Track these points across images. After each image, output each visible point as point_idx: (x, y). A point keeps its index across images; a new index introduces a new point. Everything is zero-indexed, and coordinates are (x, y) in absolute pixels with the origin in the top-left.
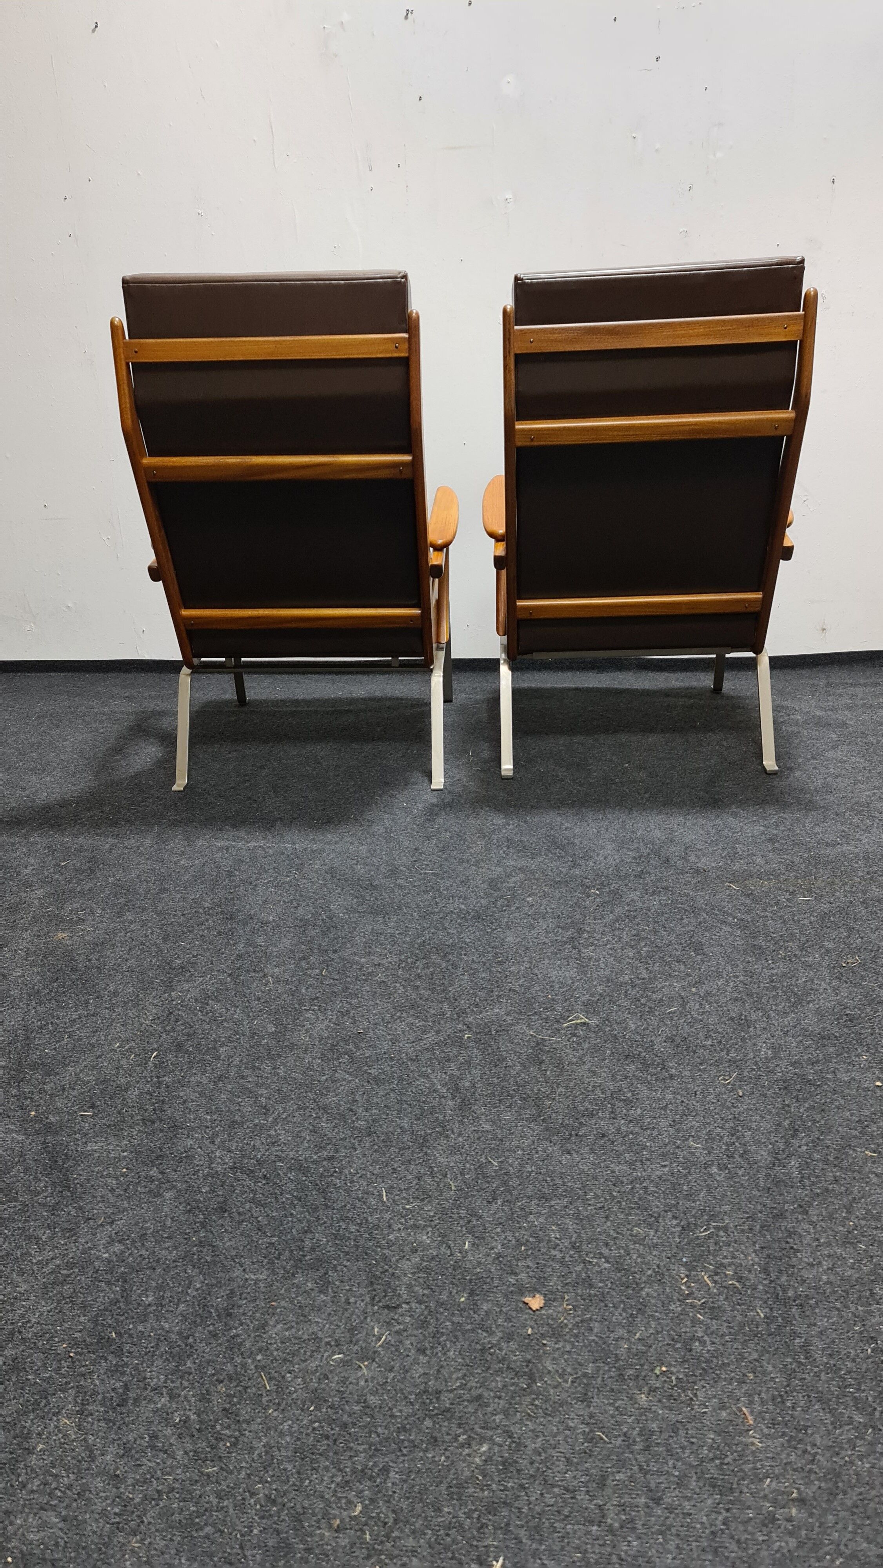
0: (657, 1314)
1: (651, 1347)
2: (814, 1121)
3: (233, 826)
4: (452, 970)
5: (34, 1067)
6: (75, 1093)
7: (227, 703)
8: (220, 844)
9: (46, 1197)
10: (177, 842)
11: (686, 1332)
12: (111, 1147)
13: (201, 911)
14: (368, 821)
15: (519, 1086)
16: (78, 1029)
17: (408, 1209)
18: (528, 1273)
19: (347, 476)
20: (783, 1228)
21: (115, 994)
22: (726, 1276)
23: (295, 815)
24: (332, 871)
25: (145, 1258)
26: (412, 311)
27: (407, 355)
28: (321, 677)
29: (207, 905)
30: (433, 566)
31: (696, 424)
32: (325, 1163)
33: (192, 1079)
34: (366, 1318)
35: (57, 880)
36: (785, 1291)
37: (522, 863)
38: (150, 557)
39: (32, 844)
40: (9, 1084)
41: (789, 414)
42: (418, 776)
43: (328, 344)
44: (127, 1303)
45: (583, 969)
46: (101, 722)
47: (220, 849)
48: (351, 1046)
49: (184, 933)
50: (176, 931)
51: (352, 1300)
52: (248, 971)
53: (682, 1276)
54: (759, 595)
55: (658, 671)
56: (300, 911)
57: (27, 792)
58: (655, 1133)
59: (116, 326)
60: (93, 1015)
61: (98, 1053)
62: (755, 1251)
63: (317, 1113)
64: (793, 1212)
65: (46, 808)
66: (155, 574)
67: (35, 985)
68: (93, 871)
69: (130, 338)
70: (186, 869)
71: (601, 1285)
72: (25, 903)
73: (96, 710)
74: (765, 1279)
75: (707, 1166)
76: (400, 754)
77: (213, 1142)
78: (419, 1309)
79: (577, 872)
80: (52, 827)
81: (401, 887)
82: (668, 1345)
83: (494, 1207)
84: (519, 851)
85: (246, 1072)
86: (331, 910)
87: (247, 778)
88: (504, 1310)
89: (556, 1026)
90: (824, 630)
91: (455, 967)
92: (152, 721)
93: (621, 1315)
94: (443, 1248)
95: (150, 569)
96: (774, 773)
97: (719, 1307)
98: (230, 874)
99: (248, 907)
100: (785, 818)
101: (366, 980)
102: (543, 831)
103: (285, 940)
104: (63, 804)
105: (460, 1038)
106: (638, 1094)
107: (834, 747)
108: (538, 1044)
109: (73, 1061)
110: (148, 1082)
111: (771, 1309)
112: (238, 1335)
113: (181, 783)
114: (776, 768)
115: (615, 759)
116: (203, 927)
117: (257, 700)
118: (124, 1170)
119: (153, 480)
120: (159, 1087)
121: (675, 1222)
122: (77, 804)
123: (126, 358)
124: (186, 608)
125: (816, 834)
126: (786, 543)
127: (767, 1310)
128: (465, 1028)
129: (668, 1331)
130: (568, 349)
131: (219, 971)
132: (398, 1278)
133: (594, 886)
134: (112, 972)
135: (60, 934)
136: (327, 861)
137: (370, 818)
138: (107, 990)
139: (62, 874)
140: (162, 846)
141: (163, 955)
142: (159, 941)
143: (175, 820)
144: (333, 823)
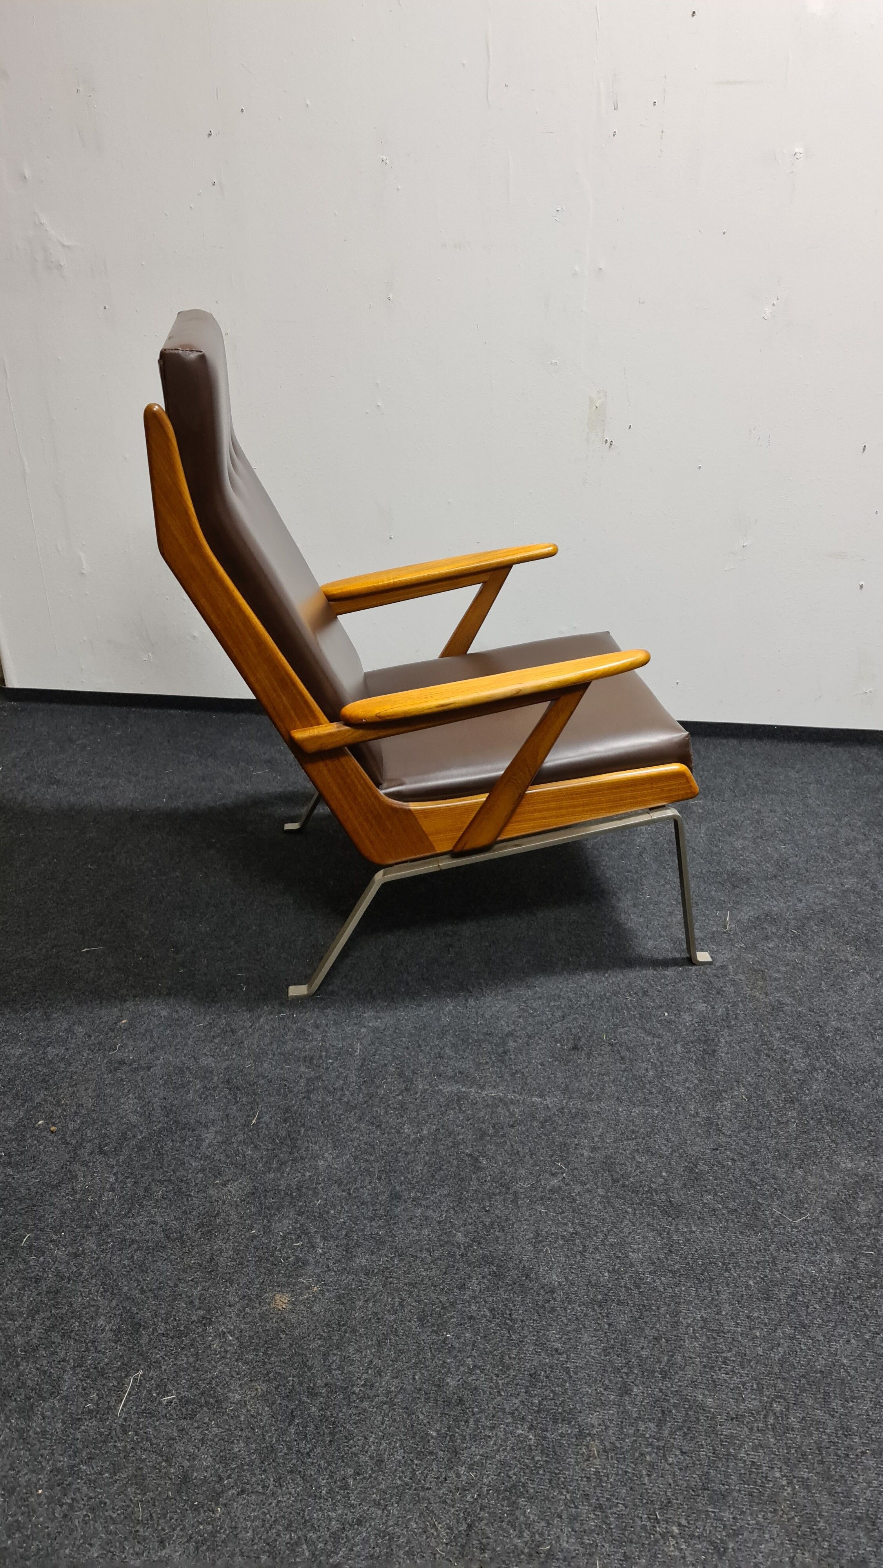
4: (846, 1441)
13: (456, 1252)
21: (380, 1464)
24: (609, 1166)
29: (460, 1238)
35: (252, 1161)
49: (445, 1308)
50: (433, 1302)
67: (265, 1429)
68: (294, 1143)
70: (415, 1145)
72: (219, 1215)
73: (236, 787)
98: (476, 1164)
131: (512, 1414)
134: (366, 1404)
135: (278, 1296)
136: (596, 1139)
137: (629, 1044)
138: (366, 1452)
139: (256, 1147)
140: (372, 1090)
141: (427, 1363)
142: (414, 1324)
143: (377, 1028)
144: (583, 1049)
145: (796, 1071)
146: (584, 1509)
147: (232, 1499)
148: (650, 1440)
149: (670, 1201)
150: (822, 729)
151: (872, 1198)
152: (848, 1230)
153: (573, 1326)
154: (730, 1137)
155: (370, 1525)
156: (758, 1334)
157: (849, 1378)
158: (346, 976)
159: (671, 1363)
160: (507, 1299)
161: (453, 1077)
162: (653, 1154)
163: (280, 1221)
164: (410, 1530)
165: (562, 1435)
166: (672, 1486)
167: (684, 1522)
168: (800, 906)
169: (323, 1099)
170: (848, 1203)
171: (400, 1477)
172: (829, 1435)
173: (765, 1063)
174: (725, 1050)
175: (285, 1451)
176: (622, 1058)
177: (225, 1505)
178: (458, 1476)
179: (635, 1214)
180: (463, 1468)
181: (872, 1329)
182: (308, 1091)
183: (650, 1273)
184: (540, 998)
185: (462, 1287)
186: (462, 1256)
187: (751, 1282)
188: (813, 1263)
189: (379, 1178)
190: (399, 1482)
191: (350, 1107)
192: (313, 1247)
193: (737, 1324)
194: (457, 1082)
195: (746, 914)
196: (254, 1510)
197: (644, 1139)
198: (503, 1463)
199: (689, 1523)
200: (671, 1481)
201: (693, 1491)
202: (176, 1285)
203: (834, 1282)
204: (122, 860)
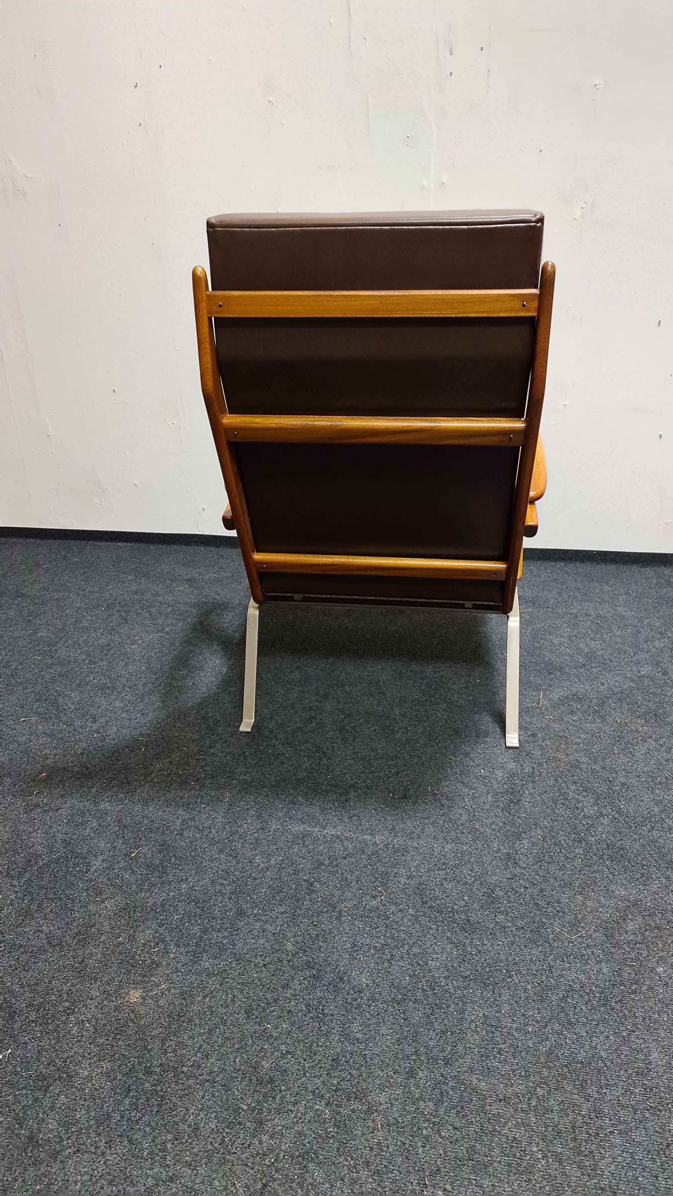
3: (306, 796)
4: (598, 1122)
8: (295, 828)
10: (249, 823)
13: (284, 958)
14: (447, 798)
21: (196, 1132)
23: (369, 782)
24: (420, 891)
26: (546, 263)
27: (535, 314)
29: (289, 946)
30: (528, 526)
35: (128, 883)
37: (634, 893)
39: (102, 812)
42: (487, 722)
43: (443, 300)
46: (167, 616)
47: (296, 838)
49: (268, 1004)
50: (260, 998)
56: (395, 969)
57: (98, 724)
59: (200, 278)
65: (116, 753)
66: (229, 524)
67: (104, 1100)
68: (165, 869)
69: (213, 289)
70: (263, 873)
72: (94, 925)
73: (160, 599)
80: (122, 785)
81: (503, 929)
84: (625, 869)
86: (430, 971)
87: (313, 713)
91: (598, 1112)
95: (225, 520)
98: (310, 888)
104: (133, 746)
119: (234, 443)
122: (146, 746)
123: (208, 313)
124: (259, 551)
131: (313, 1092)
134: (191, 1082)
135: (132, 992)
136: (413, 869)
137: (448, 794)
138: (186, 1121)
139: (133, 872)
140: (234, 829)
141: (248, 1049)
142: (242, 1018)
143: (245, 781)
144: (410, 798)
145: (585, 817)
146: (364, 1173)
147: (68, 1157)
148: (428, 1117)
149: (468, 920)
150: (632, 553)
151: (640, 919)
152: (616, 945)
153: (375, 1020)
154: (524, 868)
155: (180, 1183)
156: (530, 1030)
157: (605, 1068)
158: (226, 742)
159: (453, 1053)
160: (321, 997)
161: (301, 819)
162: (458, 882)
163: (143, 931)
164: (214, 1188)
165: (353, 1111)
166: (442, 1156)
167: (448, 1187)
168: (602, 688)
169: (193, 835)
170: (618, 923)
171: (211, 1143)
172: (584, 1117)
173: (560, 810)
174: (528, 800)
175: (119, 1118)
176: (442, 805)
177: (62, 1162)
178: (260, 1142)
179: (437, 930)
180: (266, 1136)
181: (629, 1027)
182: (182, 829)
183: (445, 978)
184: (380, 758)
185: (286, 987)
186: (289, 961)
187: (529, 987)
188: (584, 972)
189: (230, 898)
190: (210, 1147)
191: (213, 842)
192: (168, 952)
193: (513, 1021)
194: (304, 823)
195: (557, 694)
196: (84, 1167)
197: (452, 869)
198: (300, 1133)
199: (453, 1189)
200: (441, 1152)
201: (460, 1161)
202: (50, 982)
203: (600, 987)
204: (63, 653)
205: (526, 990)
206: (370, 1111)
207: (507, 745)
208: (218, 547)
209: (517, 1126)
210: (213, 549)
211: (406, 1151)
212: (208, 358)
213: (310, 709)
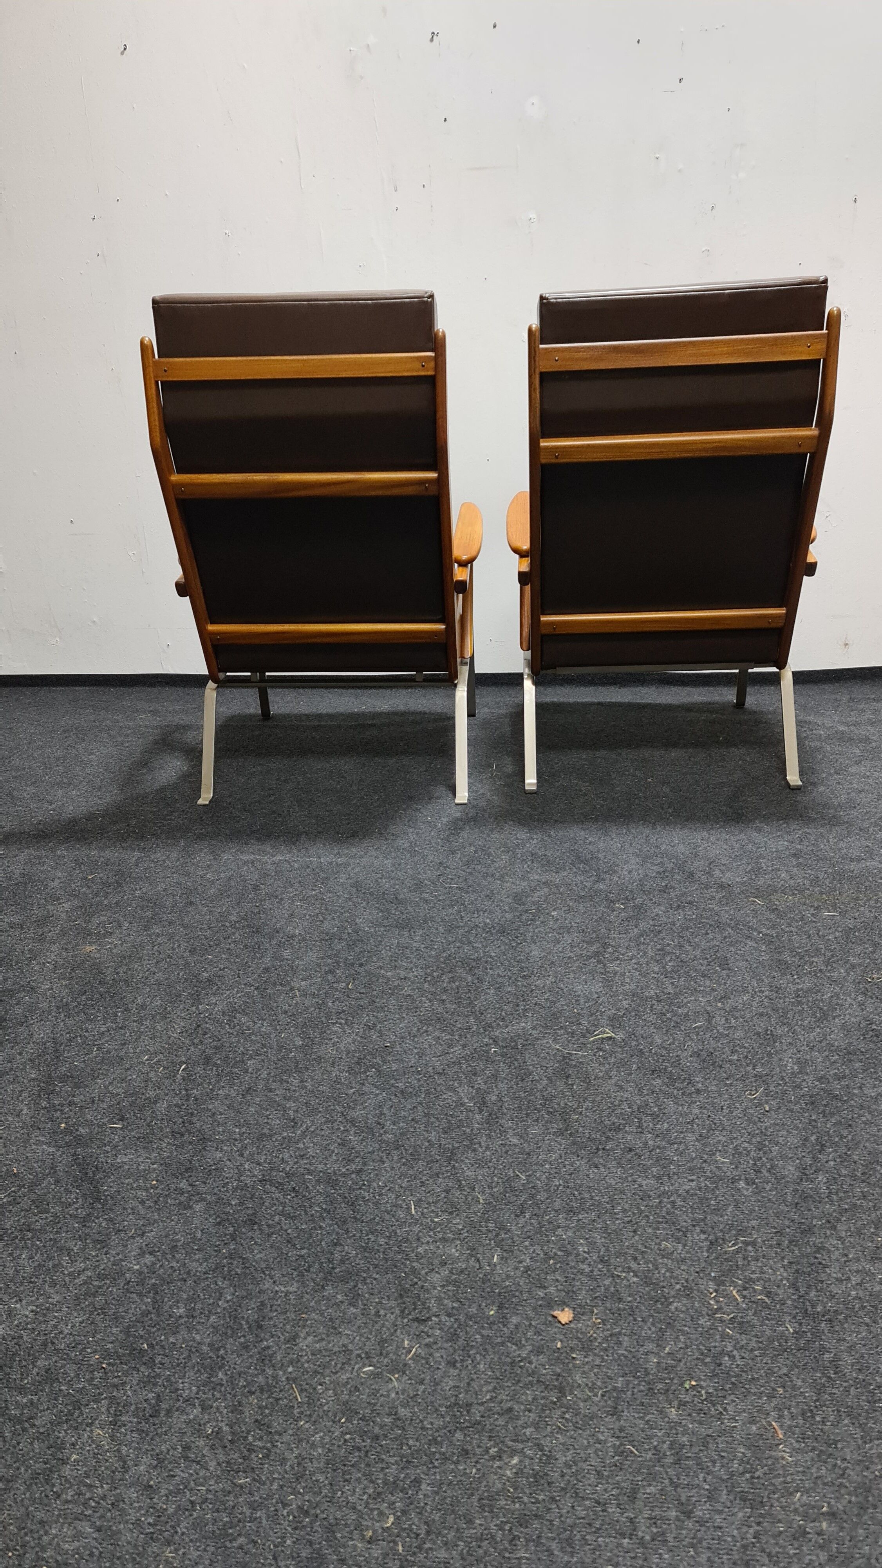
0: (686, 1329)
1: (680, 1361)
2: (842, 1137)
3: (258, 840)
4: (478, 985)
5: (64, 1079)
6: (105, 1106)
7: (251, 717)
8: (245, 858)
9: (77, 1209)
10: (203, 856)
11: (715, 1347)
12: (140, 1160)
13: (227, 924)
14: (393, 835)
15: (546, 1100)
16: (107, 1042)
17: (436, 1222)
18: (556, 1286)
19: (373, 493)
20: (811, 1243)
21: (143, 1007)
22: (755, 1291)
23: (320, 829)
24: (357, 885)
25: (175, 1270)
26: (438, 330)
27: (431, 373)
28: (344, 691)
30: (458, 581)
31: (720, 441)
32: (353, 1176)
33: (220, 1092)
34: (396, 1331)
35: (85, 893)
36: (813, 1306)
37: (546, 877)
38: (177, 573)
39: (59, 856)
40: (40, 1096)
41: (812, 431)
42: (441, 790)
44: (159, 1315)
45: (608, 983)
46: (127, 736)
47: (246, 863)
48: (378, 1060)
49: (211, 946)
50: (203, 944)
51: (382, 1312)
52: (275, 984)
53: (711, 1290)
54: (782, 611)
55: (680, 685)
56: (326, 924)
57: (53, 806)
58: (682, 1147)
59: (147, 346)
60: (121, 1028)
61: (127, 1066)
62: (783, 1266)
63: (344, 1127)
64: (822, 1227)
65: (73, 822)
66: (182, 589)
67: (63, 998)
68: (120, 885)
69: (159, 357)
70: (213, 882)
71: (630, 1299)
72: (52, 916)
73: (121, 724)
74: (794, 1294)
75: (734, 1181)
76: (424, 768)
77: (242, 1155)
78: (448, 1321)
79: (602, 886)
80: (78, 840)
81: (426, 901)
82: (698, 1359)
83: (522, 1221)
84: (543, 866)
85: (274, 1085)
86: (356, 924)
87: (271, 792)
88: (533, 1323)
89: (582, 1040)
90: (846, 645)
91: (480, 981)
92: (177, 735)
93: (650, 1329)
94: (472, 1261)
95: (178, 585)
96: (798, 788)
97: (747, 1322)
98: (256, 888)
99: (274, 920)
100: (809, 834)
101: (392, 994)
102: (567, 845)
103: (311, 954)
104: (90, 817)
105: (487, 1052)
106: (665, 1108)
107: (858, 763)
108: (564, 1058)
109: (102, 1074)
110: (176, 1094)
111: (801, 1324)
112: (268, 1347)
113: (206, 797)
114: (800, 783)
115: (637, 773)
116: (230, 941)
117: (280, 715)
118: (154, 1182)
119: (181, 497)
120: (188, 1100)
121: (703, 1236)
122: (103, 817)
123: (155, 377)
124: (212, 623)
125: (840, 849)
126: (810, 559)
127: (796, 1325)
128: (491, 1041)
129: (697, 1345)
130: (593, 368)
131: (245, 984)
132: (428, 1291)
133: (619, 901)
134: (140, 985)
135: (88, 947)
136: (352, 874)
137: (394, 832)
138: (135, 1003)
139: (89, 887)
140: (188, 860)
141: (190, 968)
142: (186, 954)
143: (201, 833)
146: (282, 1016)
149: (396, 898)
152: (522, 904)
153: (303, 949)
154: (453, 869)
156: (435, 947)
157: (492, 961)
158: (183, 811)
159: (368, 961)
160: (258, 941)
161: (252, 852)
162: (392, 879)
163: (99, 917)
165: (277, 990)
169: (148, 865)
176: (387, 839)
182: (137, 862)
185: (227, 938)
186: (231, 925)
187: (441, 927)
188: (489, 918)
189: (180, 897)
190: (154, 1013)
191: (167, 868)
192: (121, 926)
193: (423, 944)
194: (254, 854)
204: (17, 762)
205: (437, 929)
206: (292, 989)
207: (457, 801)
208: (184, 687)
209: (413, 989)
210: (179, 689)
211: (319, 1007)
212: (156, 417)
213: (270, 789)
